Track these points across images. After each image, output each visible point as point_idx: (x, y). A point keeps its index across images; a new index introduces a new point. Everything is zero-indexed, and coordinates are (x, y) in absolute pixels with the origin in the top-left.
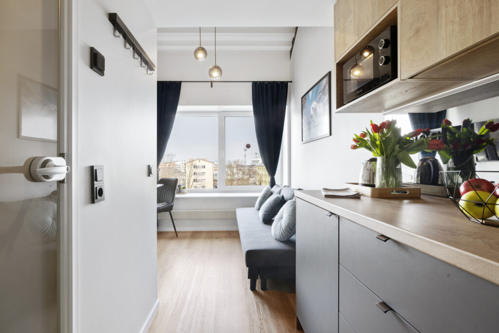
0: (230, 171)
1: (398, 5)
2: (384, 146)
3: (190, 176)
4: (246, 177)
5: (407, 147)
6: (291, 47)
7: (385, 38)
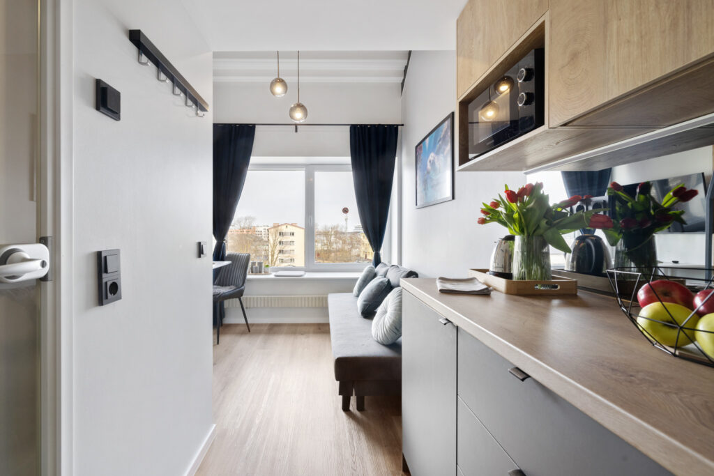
0: (327, 240)
1: (546, 18)
2: (525, 220)
3: (275, 246)
4: (347, 247)
5: (558, 223)
6: (403, 78)
7: (526, 67)
